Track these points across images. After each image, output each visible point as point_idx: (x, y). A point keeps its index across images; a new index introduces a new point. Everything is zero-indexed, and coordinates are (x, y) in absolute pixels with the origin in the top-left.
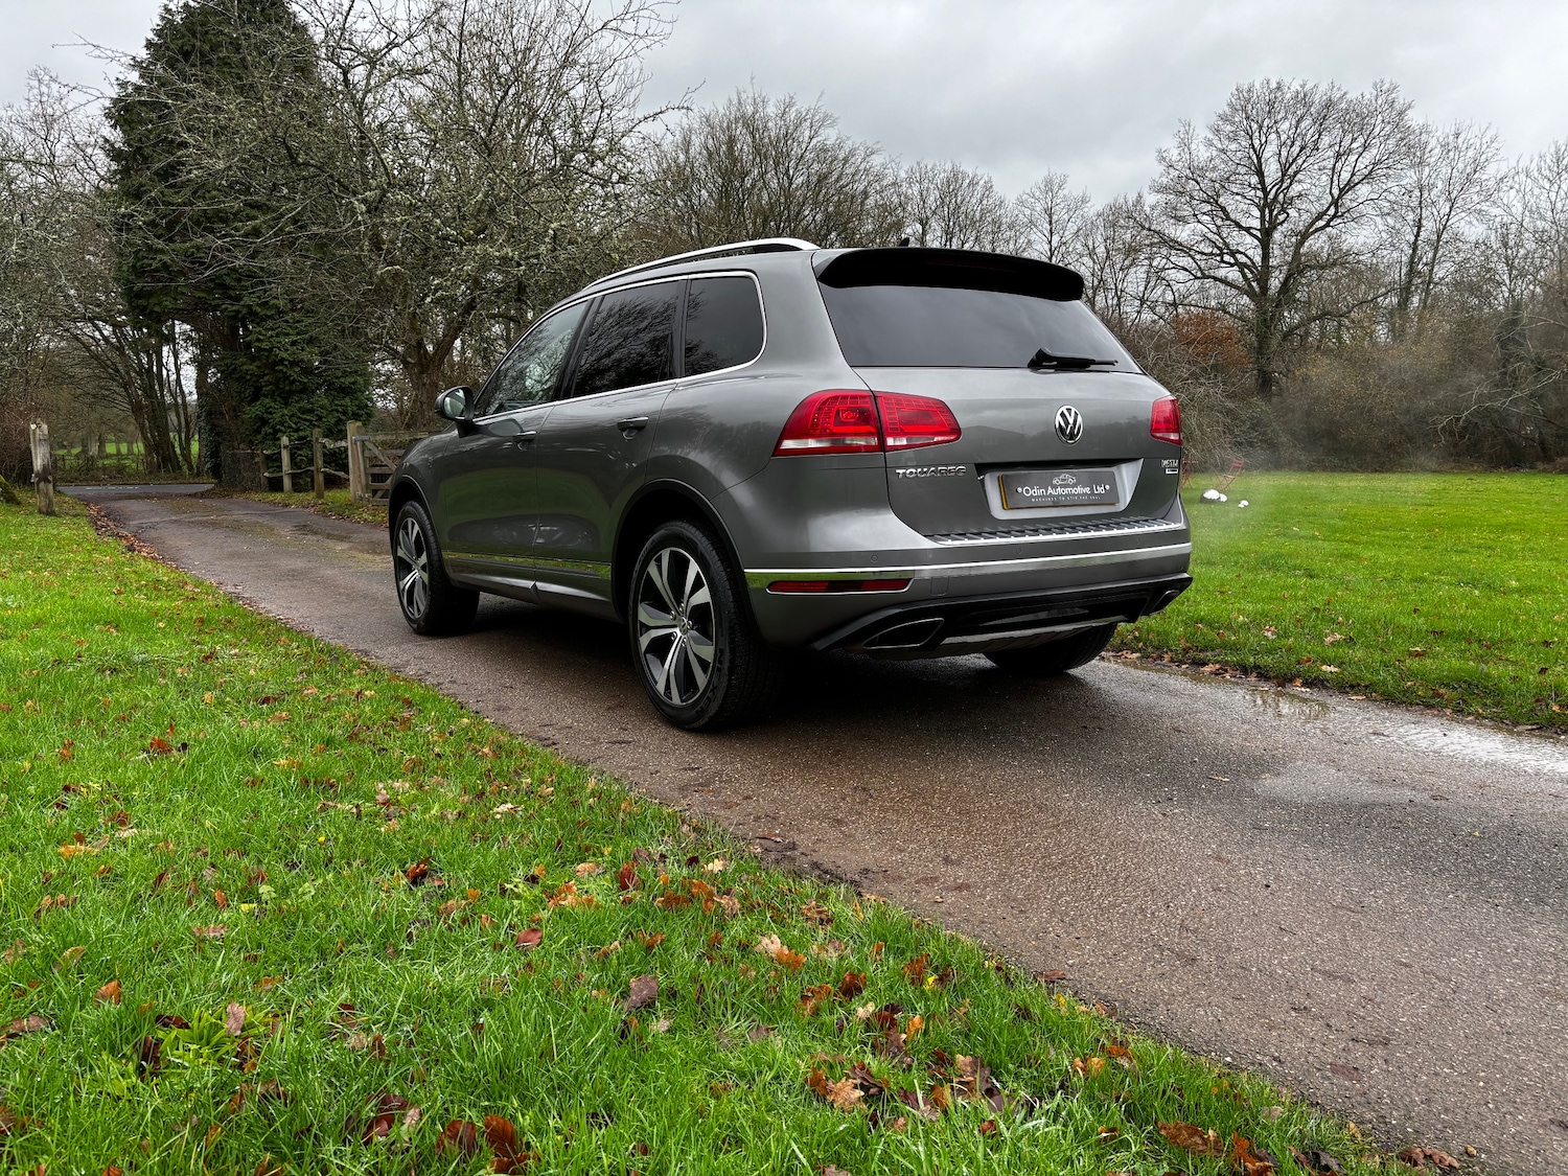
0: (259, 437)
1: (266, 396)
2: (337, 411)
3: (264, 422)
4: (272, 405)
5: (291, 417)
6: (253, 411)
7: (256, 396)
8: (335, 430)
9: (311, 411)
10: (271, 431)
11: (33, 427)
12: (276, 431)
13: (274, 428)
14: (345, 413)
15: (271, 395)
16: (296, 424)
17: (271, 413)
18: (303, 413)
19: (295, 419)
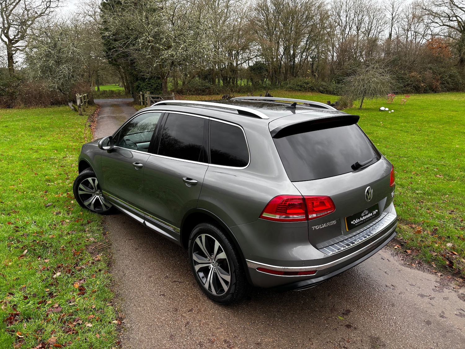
0: (138, 91)
1: (139, 80)
2: (157, 83)
3: (139, 87)
4: (141, 82)
5: (145, 85)
6: (136, 84)
7: (137, 80)
8: (156, 88)
9: (150, 84)
10: (140, 89)
11: (76, 95)
12: (142, 89)
13: (141, 88)
14: (159, 84)
15: (140, 80)
16: (146, 87)
17: (140, 85)
18: (148, 84)
19: (146, 86)
